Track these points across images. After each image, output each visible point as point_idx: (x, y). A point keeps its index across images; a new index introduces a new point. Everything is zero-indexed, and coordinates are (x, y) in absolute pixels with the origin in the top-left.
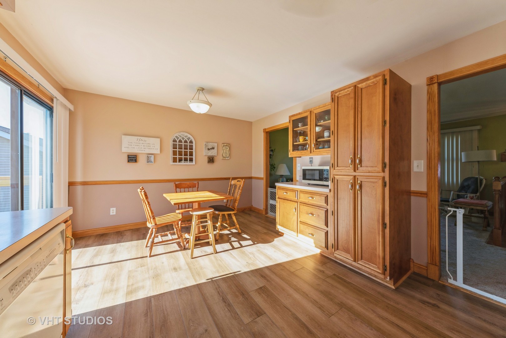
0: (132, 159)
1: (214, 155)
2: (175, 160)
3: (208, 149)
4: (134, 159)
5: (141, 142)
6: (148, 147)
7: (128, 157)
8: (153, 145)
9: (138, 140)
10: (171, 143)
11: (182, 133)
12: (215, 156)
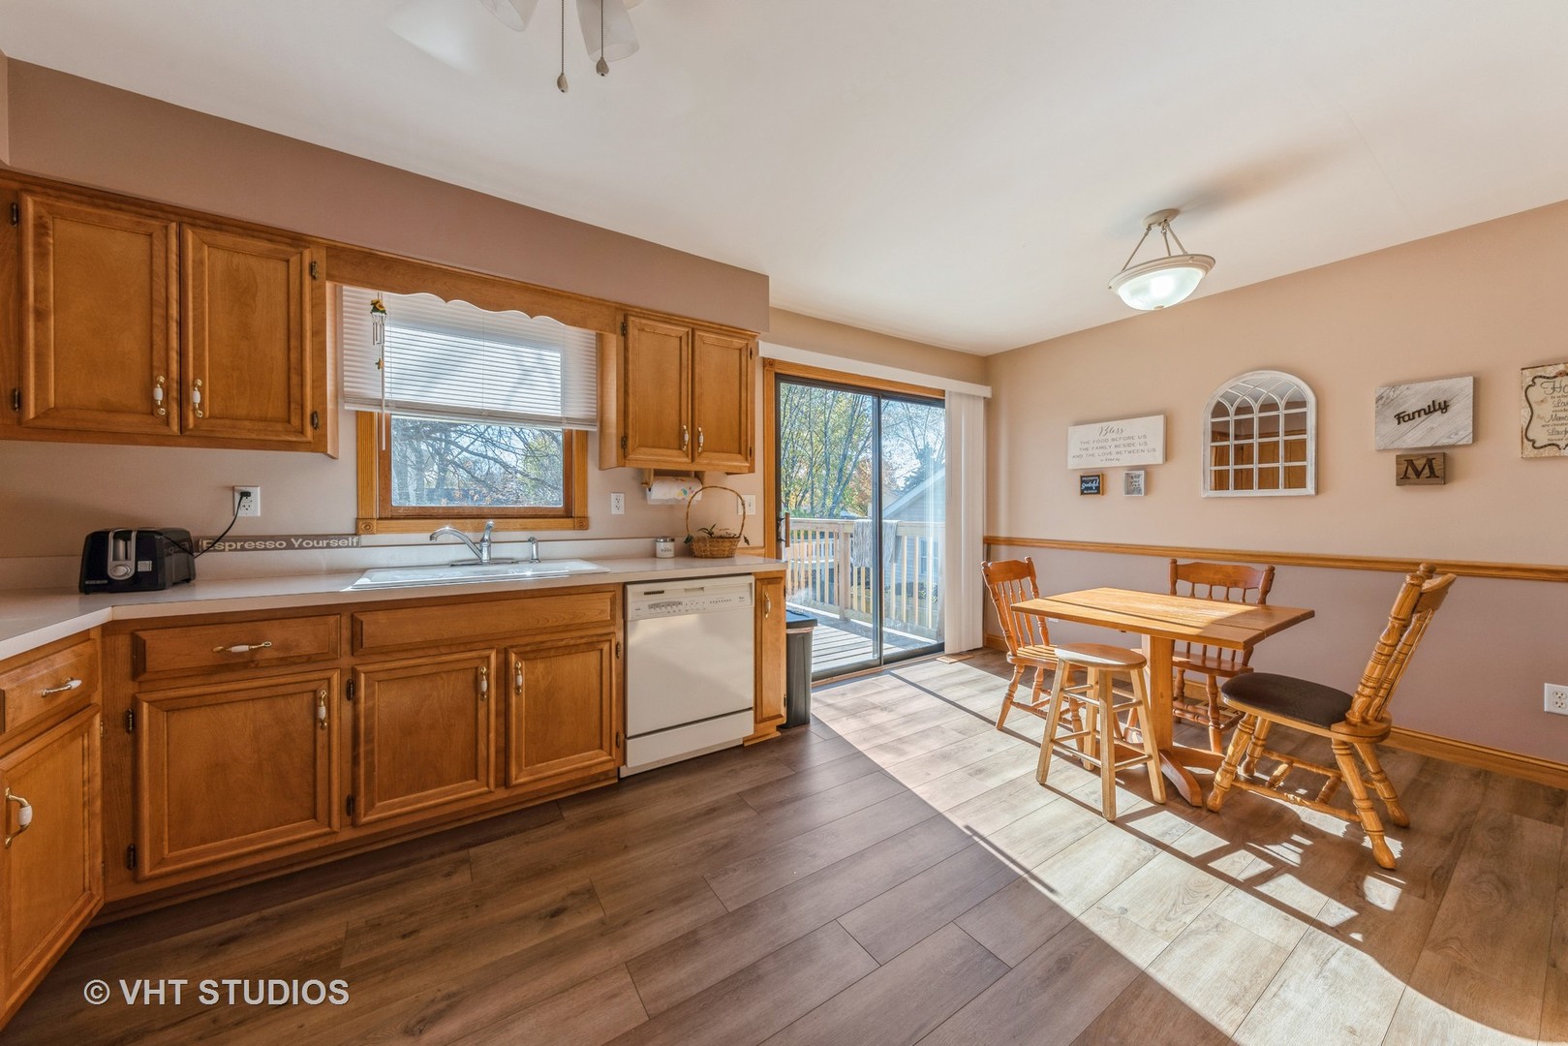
0: (1092, 484)
1: (1445, 441)
2: (1220, 482)
3: (1400, 418)
4: (1094, 485)
5: (1110, 436)
6: (1128, 449)
7: (1082, 482)
8: (1143, 440)
9: (1104, 432)
10: (1205, 421)
11: (1248, 376)
12: (1453, 446)
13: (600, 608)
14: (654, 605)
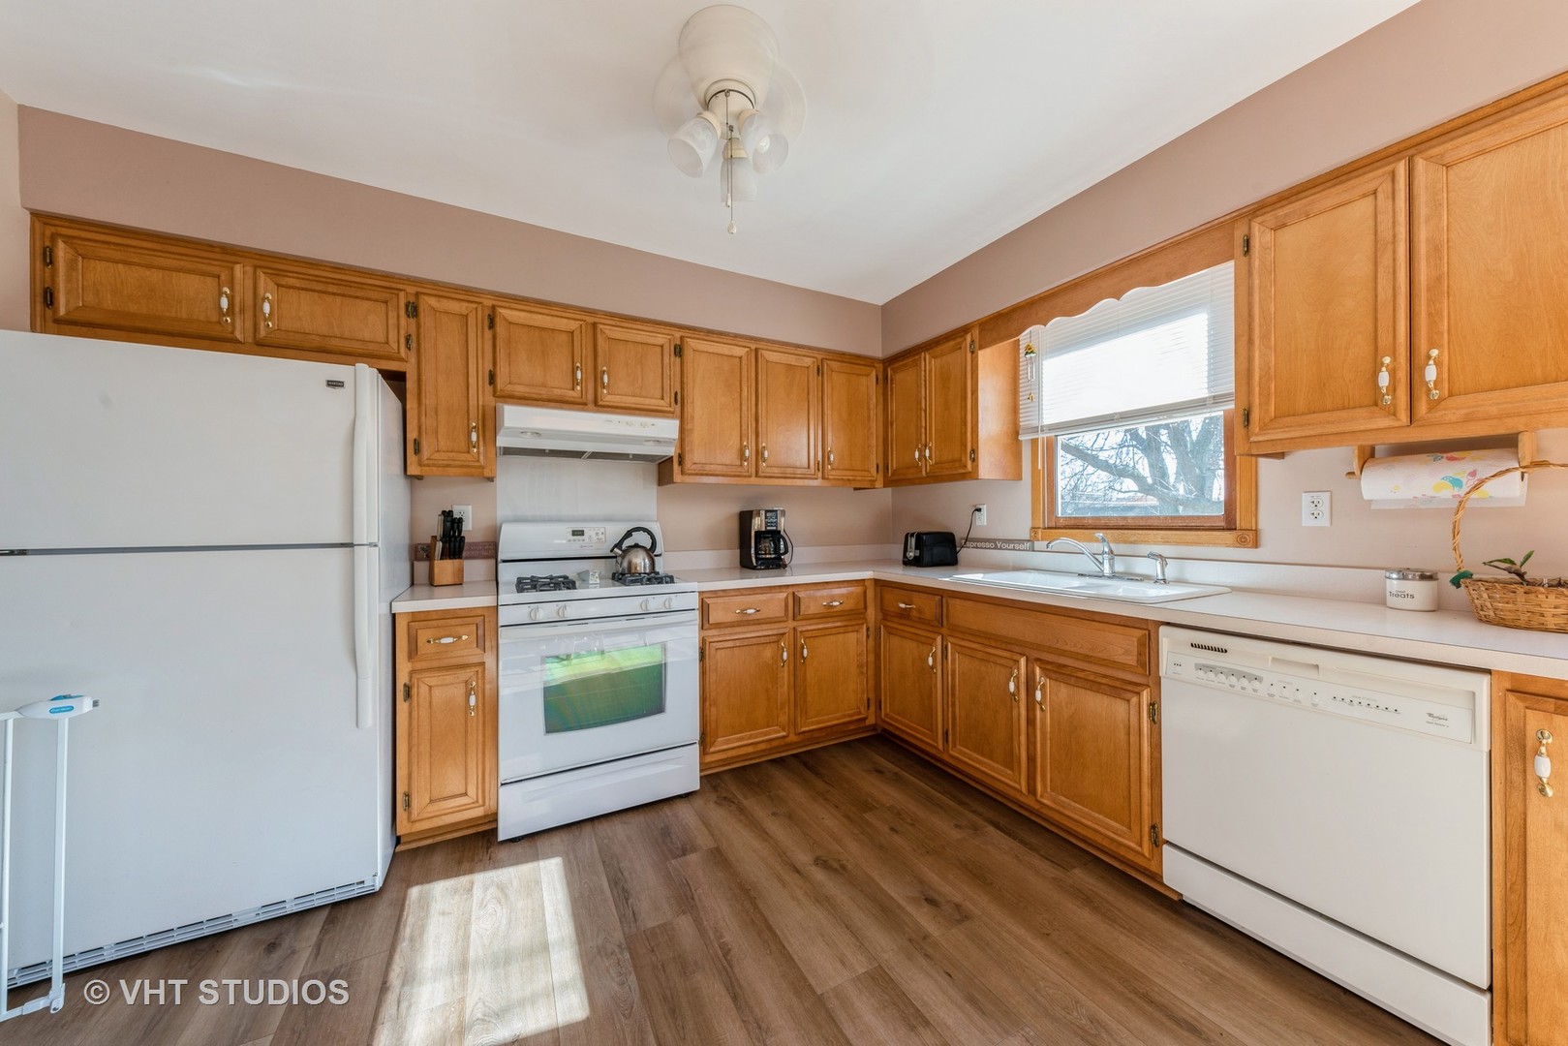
13: (1122, 648)
14: (1207, 666)
